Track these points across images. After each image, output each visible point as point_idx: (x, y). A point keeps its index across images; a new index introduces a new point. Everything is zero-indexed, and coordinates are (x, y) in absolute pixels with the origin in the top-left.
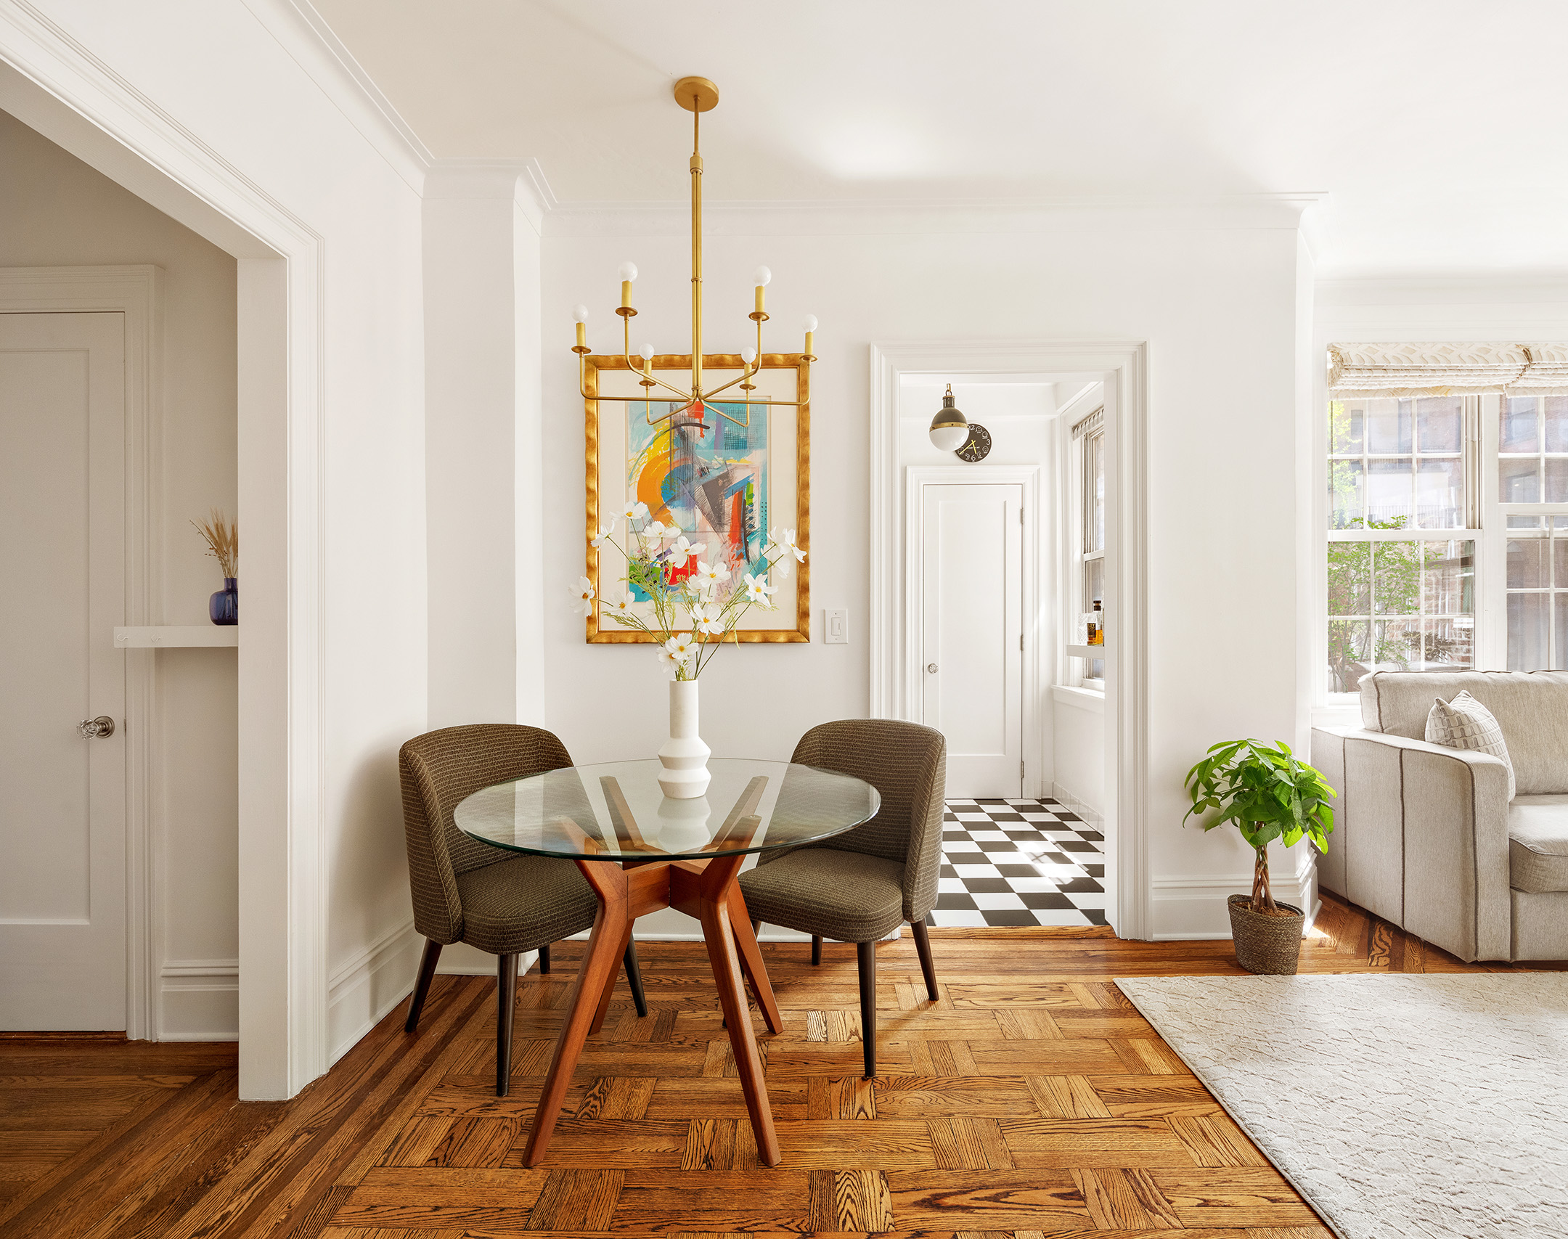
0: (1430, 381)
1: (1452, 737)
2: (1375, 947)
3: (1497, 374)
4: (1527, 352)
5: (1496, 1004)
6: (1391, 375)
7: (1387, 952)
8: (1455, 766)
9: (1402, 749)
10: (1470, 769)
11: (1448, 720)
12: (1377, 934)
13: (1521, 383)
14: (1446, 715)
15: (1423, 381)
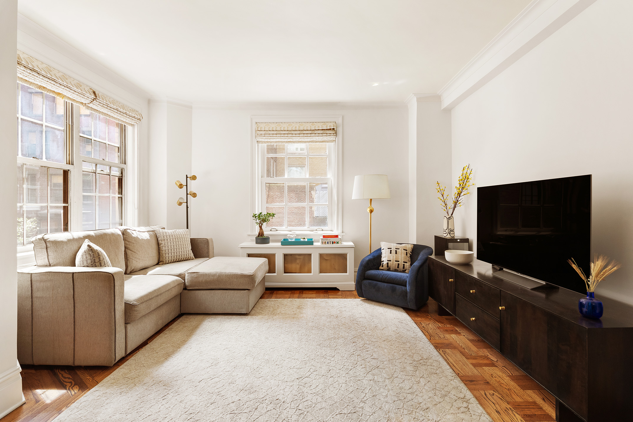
0: (58, 89)
1: (95, 262)
2: (65, 383)
3: (84, 97)
4: (94, 93)
5: (136, 378)
6: (41, 78)
7: (73, 383)
8: (106, 276)
9: (73, 273)
10: (113, 276)
11: (93, 254)
12: (60, 376)
13: (91, 105)
14: (92, 252)
15: (55, 87)
